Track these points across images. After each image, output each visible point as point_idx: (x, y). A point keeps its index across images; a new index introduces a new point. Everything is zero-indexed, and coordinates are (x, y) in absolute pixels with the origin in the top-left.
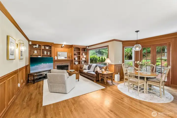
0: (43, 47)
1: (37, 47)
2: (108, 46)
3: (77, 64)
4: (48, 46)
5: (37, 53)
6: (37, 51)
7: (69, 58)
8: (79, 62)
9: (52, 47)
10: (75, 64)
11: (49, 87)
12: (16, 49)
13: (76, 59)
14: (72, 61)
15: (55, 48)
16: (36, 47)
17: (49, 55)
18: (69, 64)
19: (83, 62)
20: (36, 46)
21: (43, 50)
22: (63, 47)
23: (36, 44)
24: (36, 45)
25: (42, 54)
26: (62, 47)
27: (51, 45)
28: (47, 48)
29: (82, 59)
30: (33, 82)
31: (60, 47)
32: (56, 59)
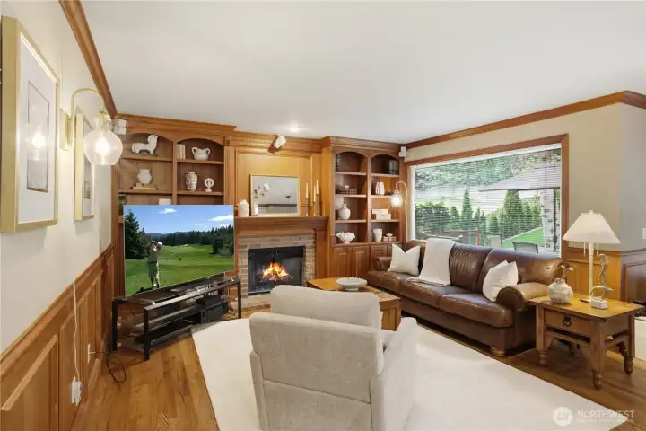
0: (180, 152)
1: (152, 152)
2: (562, 138)
3: (347, 243)
4: (203, 143)
5: (151, 182)
6: (151, 172)
7: (310, 208)
8: (361, 231)
9: (226, 148)
10: (338, 241)
11: (263, 401)
12: (60, 151)
13: (346, 213)
14: (325, 223)
15: (240, 156)
16: (148, 152)
17: (209, 191)
18: (307, 242)
19: (379, 232)
20: (147, 142)
21: (183, 168)
22: (280, 149)
23: (147, 135)
24: (143, 138)
25: (179, 189)
26: (272, 149)
27: (219, 141)
28: (202, 155)
29: (374, 217)
30: (140, 348)
31: (266, 151)
32: (247, 215)
